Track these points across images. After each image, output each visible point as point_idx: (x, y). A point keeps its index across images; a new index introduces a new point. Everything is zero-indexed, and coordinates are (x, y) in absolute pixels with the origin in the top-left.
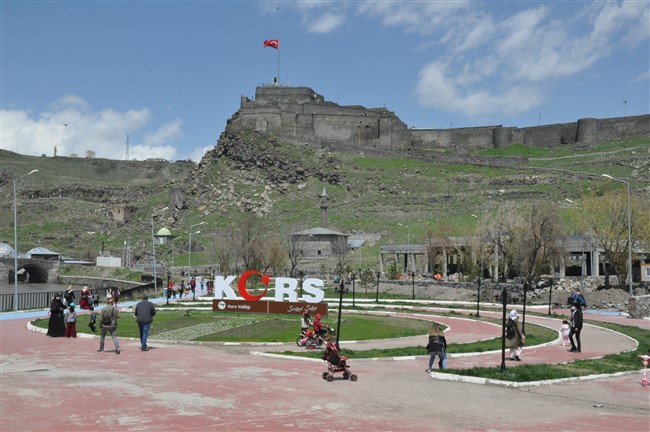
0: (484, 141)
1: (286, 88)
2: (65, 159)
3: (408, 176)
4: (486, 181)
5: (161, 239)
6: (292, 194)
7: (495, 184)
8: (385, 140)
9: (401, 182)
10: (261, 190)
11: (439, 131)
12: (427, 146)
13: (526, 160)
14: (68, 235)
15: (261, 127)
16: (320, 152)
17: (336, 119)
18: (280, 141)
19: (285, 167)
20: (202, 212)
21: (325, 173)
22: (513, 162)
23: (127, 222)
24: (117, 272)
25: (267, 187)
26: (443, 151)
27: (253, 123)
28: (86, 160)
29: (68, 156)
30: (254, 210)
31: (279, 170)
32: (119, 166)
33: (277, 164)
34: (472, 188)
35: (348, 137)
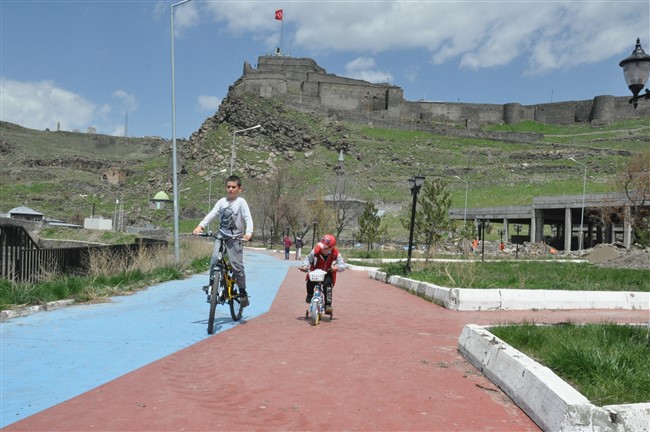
0: (495, 117)
1: (289, 59)
2: (68, 134)
3: (420, 147)
4: (506, 155)
5: (158, 204)
6: (299, 162)
7: (515, 157)
8: (394, 111)
9: (414, 153)
10: (265, 157)
11: (449, 105)
12: (436, 119)
13: (541, 136)
14: (58, 197)
15: (266, 93)
16: (327, 121)
17: (342, 88)
18: (286, 107)
19: (290, 134)
20: (201, 178)
21: (333, 141)
22: (528, 137)
23: (122, 186)
24: (107, 235)
25: (271, 154)
26: (454, 125)
27: (257, 88)
28: (87, 135)
29: (71, 131)
30: (258, 177)
31: (284, 137)
32: (118, 142)
33: (283, 130)
34: (490, 161)
35: (355, 107)
